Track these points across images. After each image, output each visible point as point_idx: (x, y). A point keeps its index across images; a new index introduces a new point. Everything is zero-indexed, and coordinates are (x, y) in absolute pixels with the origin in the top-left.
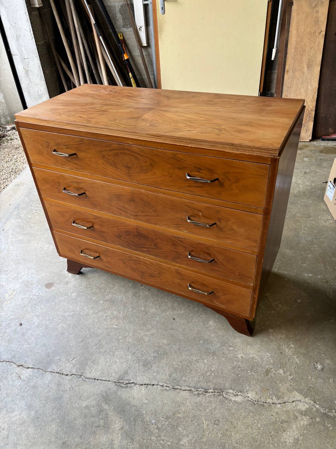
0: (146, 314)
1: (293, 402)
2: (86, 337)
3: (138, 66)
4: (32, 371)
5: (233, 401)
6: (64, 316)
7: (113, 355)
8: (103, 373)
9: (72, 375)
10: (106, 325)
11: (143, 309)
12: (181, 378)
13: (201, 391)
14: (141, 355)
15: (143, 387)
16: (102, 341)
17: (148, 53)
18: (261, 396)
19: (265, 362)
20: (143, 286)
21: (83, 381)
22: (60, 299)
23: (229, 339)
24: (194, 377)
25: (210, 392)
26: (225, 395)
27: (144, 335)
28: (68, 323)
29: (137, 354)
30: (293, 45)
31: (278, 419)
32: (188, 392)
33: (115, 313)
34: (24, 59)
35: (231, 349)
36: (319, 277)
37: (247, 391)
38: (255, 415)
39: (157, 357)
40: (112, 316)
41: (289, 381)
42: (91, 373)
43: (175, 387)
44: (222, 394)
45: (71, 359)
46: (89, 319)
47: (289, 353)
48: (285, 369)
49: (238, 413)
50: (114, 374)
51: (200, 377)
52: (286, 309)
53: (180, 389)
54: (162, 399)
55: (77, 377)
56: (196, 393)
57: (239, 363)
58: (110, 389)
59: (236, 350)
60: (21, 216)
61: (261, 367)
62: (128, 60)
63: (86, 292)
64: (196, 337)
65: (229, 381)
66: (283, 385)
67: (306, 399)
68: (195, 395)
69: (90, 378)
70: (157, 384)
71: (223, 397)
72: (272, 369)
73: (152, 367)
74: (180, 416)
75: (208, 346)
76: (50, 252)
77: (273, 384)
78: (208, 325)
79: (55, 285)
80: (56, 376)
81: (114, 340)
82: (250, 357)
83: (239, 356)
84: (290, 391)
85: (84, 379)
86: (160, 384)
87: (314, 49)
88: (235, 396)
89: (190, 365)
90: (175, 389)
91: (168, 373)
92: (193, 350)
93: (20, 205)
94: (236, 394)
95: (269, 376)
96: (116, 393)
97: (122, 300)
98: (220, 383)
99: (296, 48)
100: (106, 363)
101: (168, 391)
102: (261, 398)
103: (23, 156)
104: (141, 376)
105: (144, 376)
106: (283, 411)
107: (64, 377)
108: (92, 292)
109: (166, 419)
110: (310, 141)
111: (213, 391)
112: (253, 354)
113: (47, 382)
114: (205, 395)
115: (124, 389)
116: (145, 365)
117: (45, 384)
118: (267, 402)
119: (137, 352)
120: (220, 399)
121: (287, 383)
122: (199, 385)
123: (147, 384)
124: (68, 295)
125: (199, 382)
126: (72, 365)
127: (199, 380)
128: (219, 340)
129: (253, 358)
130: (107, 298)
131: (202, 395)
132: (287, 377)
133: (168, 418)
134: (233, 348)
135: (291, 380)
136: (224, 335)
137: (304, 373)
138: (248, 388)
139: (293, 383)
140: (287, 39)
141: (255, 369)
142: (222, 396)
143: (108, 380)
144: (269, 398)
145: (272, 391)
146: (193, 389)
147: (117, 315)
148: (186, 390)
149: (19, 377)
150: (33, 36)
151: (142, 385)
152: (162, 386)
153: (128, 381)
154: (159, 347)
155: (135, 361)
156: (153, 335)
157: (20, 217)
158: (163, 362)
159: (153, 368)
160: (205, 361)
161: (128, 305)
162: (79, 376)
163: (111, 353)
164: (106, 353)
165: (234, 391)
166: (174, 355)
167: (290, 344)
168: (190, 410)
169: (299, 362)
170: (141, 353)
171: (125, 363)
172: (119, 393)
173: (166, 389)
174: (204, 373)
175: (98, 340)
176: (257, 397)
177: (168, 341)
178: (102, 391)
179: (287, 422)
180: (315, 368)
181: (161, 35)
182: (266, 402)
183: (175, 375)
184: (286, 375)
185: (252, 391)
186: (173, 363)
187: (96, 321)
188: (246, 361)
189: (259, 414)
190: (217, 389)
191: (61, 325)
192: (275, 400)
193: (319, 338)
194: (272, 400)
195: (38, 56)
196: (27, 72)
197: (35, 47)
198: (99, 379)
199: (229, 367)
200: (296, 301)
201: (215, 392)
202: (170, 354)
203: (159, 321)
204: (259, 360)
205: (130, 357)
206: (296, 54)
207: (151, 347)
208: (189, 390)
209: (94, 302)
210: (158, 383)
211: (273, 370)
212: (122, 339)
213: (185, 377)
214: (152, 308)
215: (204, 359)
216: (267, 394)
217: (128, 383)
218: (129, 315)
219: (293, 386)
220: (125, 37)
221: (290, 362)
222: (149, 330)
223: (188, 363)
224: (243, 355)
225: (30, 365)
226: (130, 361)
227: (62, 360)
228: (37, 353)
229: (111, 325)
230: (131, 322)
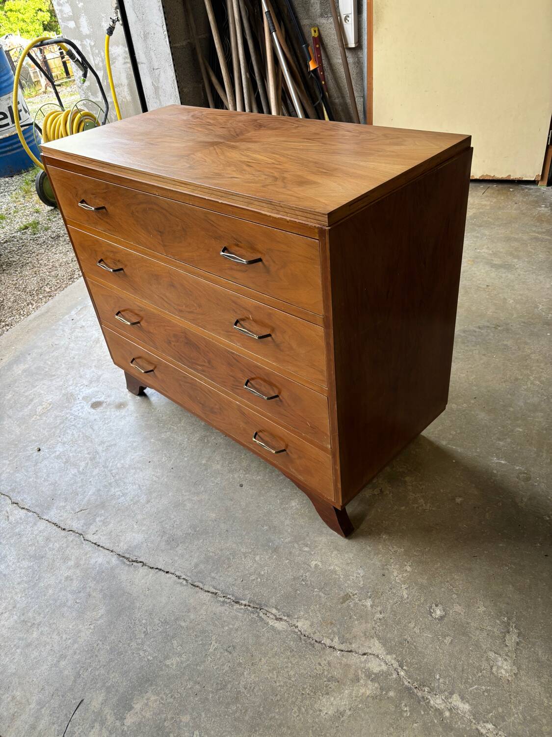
0: (206, 469)
1: (364, 654)
2: (110, 485)
3: (340, 82)
4: (25, 513)
5: (269, 626)
9: (69, 531)
10: (144, 474)
11: (204, 462)
12: (210, 573)
13: (230, 598)
14: (170, 526)
15: (153, 571)
17: (359, 60)
18: (317, 631)
19: (349, 583)
21: (79, 543)
23: (310, 533)
24: (230, 576)
25: (242, 604)
26: (261, 615)
29: (166, 524)
31: (326, 673)
32: (210, 594)
33: (164, 459)
34: (154, 70)
35: (306, 549)
36: (518, 468)
37: (298, 618)
38: (294, 656)
39: (191, 535)
40: (158, 463)
42: (95, 535)
43: (195, 584)
44: (258, 611)
45: (78, 510)
49: (269, 645)
50: (121, 544)
51: (237, 579)
52: (428, 508)
53: (201, 589)
54: (171, 594)
55: (74, 535)
56: (222, 599)
57: (307, 574)
58: (107, 563)
61: (340, 588)
62: (315, 71)
63: (139, 422)
64: (260, 519)
65: (278, 595)
66: (360, 624)
67: (389, 657)
68: (218, 601)
69: (90, 541)
70: (173, 572)
71: (258, 616)
72: (356, 596)
73: (177, 546)
74: (183, 624)
77: (346, 618)
78: (287, 506)
79: (104, 405)
80: (50, 527)
82: (330, 568)
83: (313, 563)
84: (367, 636)
85: (83, 540)
86: (178, 573)
88: (277, 619)
89: (231, 557)
90: (194, 586)
91: (195, 560)
92: (246, 537)
94: (280, 617)
95: (345, 605)
96: (113, 569)
97: (181, 443)
98: (262, 595)
101: (184, 586)
104: (157, 555)
105: (161, 556)
106: (341, 663)
107: (59, 532)
108: (147, 425)
109: (162, 623)
111: (247, 604)
112: (336, 565)
113: (36, 532)
114: (233, 606)
115: (126, 568)
116: (168, 542)
117: (33, 534)
118: (323, 642)
119: (168, 521)
120: (252, 618)
121: (369, 623)
122: (231, 589)
123: (159, 569)
125: (233, 585)
126: (76, 517)
127: (234, 583)
128: (293, 532)
129: (334, 572)
130: (163, 436)
131: (228, 605)
132: (373, 614)
133: (166, 622)
134: (309, 549)
135: (378, 620)
136: (305, 525)
137: (406, 615)
138: (302, 613)
139: (378, 626)
142: (257, 614)
143: (111, 550)
144: (328, 637)
145: (338, 629)
146: (219, 593)
147: (164, 463)
148: (209, 592)
149: (8, 517)
150: (166, 33)
151: (153, 568)
152: (179, 577)
153: (136, 558)
154: (201, 521)
155: (159, 533)
156: (200, 501)
158: (196, 543)
159: (177, 549)
160: (257, 558)
161: (186, 452)
162: (77, 535)
163: (133, 514)
164: (126, 513)
165: (279, 613)
166: (216, 538)
167: (406, 565)
168: (201, 620)
170: (172, 524)
171: (144, 533)
172: (117, 571)
173: (181, 583)
174: (246, 574)
176: (310, 631)
177: (218, 515)
178: (97, 562)
179: (338, 682)
180: (430, 612)
181: (377, 28)
182: (320, 642)
183: (203, 567)
184: (374, 611)
185: (307, 620)
186: (209, 549)
187: (134, 465)
189: (300, 657)
190: (254, 602)
192: (336, 643)
193: (462, 568)
194: (331, 642)
195: (173, 65)
197: (168, 50)
198: (101, 545)
199: (289, 576)
200: (454, 499)
201: (249, 606)
202: (211, 535)
203: (219, 484)
204: (342, 577)
205: (154, 526)
207: (189, 519)
208: (213, 593)
210: (175, 572)
211: (356, 598)
213: (217, 573)
214: (218, 464)
215: (258, 555)
216: (328, 631)
217: (135, 561)
218: (181, 467)
219: (376, 630)
220: (322, 32)
221: (390, 592)
222: (198, 494)
223: (230, 554)
224: (319, 564)
225: (26, 505)
226: (151, 531)
227: (67, 508)
228: (41, 492)
229: (151, 475)
230: (180, 477)
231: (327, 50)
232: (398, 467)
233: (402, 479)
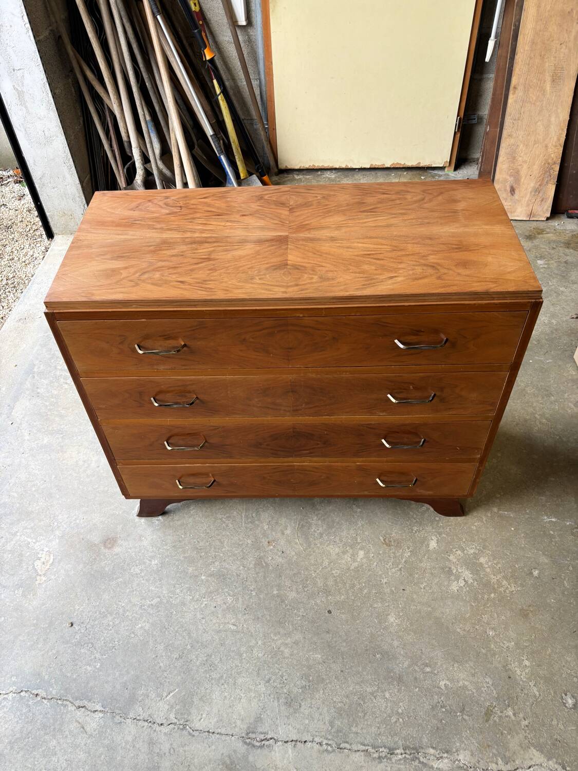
1: (530, 767)
2: (185, 649)
3: (229, 62)
4: (102, 717)
5: (435, 769)
6: (143, 607)
7: (234, 684)
8: (221, 720)
9: (169, 725)
10: (217, 625)
11: (275, 592)
12: (350, 728)
13: (384, 751)
14: (280, 684)
15: (289, 745)
16: (213, 657)
17: (249, 38)
18: (479, 759)
19: (484, 696)
20: (272, 545)
21: (190, 737)
22: (132, 571)
23: (423, 650)
24: (371, 726)
25: (397, 754)
26: (422, 759)
27: (282, 643)
28: (151, 621)
29: (274, 682)
30: (527, 37)
32: (362, 754)
33: (230, 600)
34: (14, 70)
35: (428, 669)
36: (568, 524)
37: (457, 751)
39: (307, 687)
40: (225, 606)
41: (523, 729)
42: (202, 720)
43: (341, 746)
44: (417, 756)
45: (165, 694)
46: (187, 612)
47: (522, 677)
48: (516, 707)
50: (239, 723)
51: (380, 726)
52: (513, 589)
53: (350, 750)
55: (178, 728)
56: (376, 755)
57: (442, 698)
58: (235, 751)
59: (436, 672)
60: (39, 391)
61: (479, 704)
62: (212, 61)
63: (174, 556)
64: (368, 648)
65: (427, 732)
66: (513, 737)
67: (550, 762)
68: (374, 759)
69: (201, 730)
70: (311, 740)
71: (420, 762)
72: (496, 709)
73: (300, 707)
75: (390, 666)
76: (102, 472)
77: (498, 736)
78: (386, 624)
79: (119, 542)
80: (144, 727)
81: (232, 654)
82: (459, 685)
83: (442, 684)
84: (525, 748)
85: (192, 732)
86: (317, 740)
87: (566, 46)
88: (438, 759)
89: (362, 703)
90: (341, 749)
91: (327, 718)
92: (365, 673)
93: (35, 365)
94: (440, 756)
95: (491, 722)
96: (245, 757)
97: (238, 573)
98: (412, 737)
99: (533, 43)
100: (224, 700)
101: (331, 752)
102: (479, 761)
103: (22, 246)
104: (285, 724)
105: (289, 725)
107: (157, 729)
108: (185, 557)
110: (548, 219)
111: (403, 752)
112: (463, 679)
113: (130, 738)
115: (259, 750)
116: (288, 704)
117: (127, 742)
118: (489, 769)
119: (274, 677)
120: (415, 766)
121: (519, 734)
122: (380, 741)
123: (294, 741)
124: (144, 563)
125: (379, 734)
126: (168, 705)
127: (378, 732)
128: (406, 653)
129: (464, 688)
130: (212, 569)
131: (385, 760)
132: (519, 723)
134: (431, 669)
135: (526, 728)
136: (414, 642)
137: (546, 714)
138: (458, 744)
139: (529, 734)
140: (517, 23)
141: (468, 710)
142: (417, 761)
143: (231, 734)
144: (492, 762)
145: (497, 750)
146: (370, 749)
147: (233, 605)
148: (358, 751)
149: (83, 728)
150: (28, 25)
151: (287, 741)
152: (321, 744)
153: (263, 735)
154: (309, 667)
155: (272, 696)
156: (296, 643)
157: (38, 393)
158: (317, 696)
159: (302, 710)
160: (387, 695)
161: (249, 583)
162: (181, 727)
163: (231, 680)
164: (223, 681)
165: (437, 751)
166: (334, 683)
167: (523, 660)
169: (537, 694)
170: (281, 680)
171: (256, 700)
172: (251, 758)
173: (327, 750)
174: (386, 717)
175: (205, 655)
176: (474, 761)
177: (324, 655)
178: (223, 754)
180: (564, 703)
183: (339, 724)
184: (518, 719)
185: (465, 750)
186: (335, 699)
187: (199, 616)
188: (454, 693)
190: (409, 748)
191: (140, 625)
192: (501, 765)
193: (570, 647)
194: (496, 765)
195: (41, 65)
196: (20, 94)
197: (34, 48)
198: (216, 731)
199: (427, 707)
200: (531, 573)
201: (406, 753)
202: (328, 681)
203: (305, 616)
204: (474, 691)
205: (262, 688)
206: (532, 55)
207: (296, 668)
208: (364, 751)
209: (191, 577)
210: (313, 739)
211: (498, 710)
212: (246, 652)
213: (356, 726)
214: (292, 591)
215: (385, 691)
216: (489, 755)
217: (264, 740)
218: (254, 605)
219: (529, 738)
220: (203, 5)
221: (523, 694)
222: (289, 634)
223: (358, 698)
224: (448, 683)
225: (97, 706)
226: (263, 695)
227: (150, 695)
228: (106, 683)
229: (225, 623)
230: (258, 618)
231: (211, 26)
232: (468, 549)
233: (477, 561)
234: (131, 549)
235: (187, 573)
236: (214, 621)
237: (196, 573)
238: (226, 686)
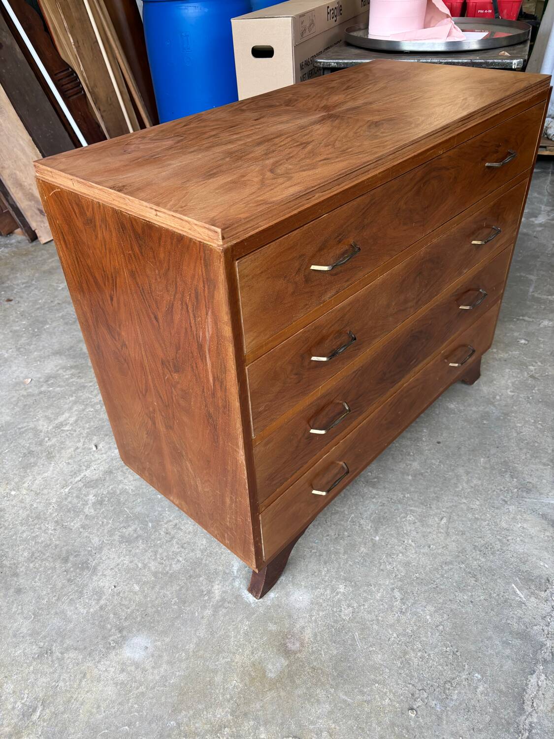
2: (465, 570)
6: (403, 611)
7: (508, 530)
10: (440, 535)
11: (410, 477)
14: (508, 493)
16: (476, 544)
19: (520, 376)
22: (347, 618)
28: (424, 603)
33: (410, 518)
39: (512, 474)
40: (418, 524)
41: (544, 366)
45: (518, 599)
46: (418, 561)
47: (505, 355)
48: (528, 364)
57: (522, 396)
59: (500, 394)
61: (526, 380)
63: (340, 565)
64: (477, 426)
75: (494, 417)
81: (475, 526)
82: (511, 385)
83: (510, 393)
92: (500, 434)
95: (539, 378)
100: (525, 542)
108: (345, 553)
112: (506, 382)
116: (528, 491)
124: (339, 601)
126: (530, 597)
129: (513, 383)
132: (540, 366)
134: (498, 396)
135: (543, 364)
137: (532, 353)
141: (530, 386)
155: (521, 501)
158: (521, 469)
159: (533, 482)
161: (395, 497)
167: (493, 351)
169: (518, 353)
175: (474, 551)
180: (525, 344)
183: (545, 460)
184: (537, 365)
186: (523, 458)
187: (426, 550)
188: (517, 390)
191: (428, 617)
199: (529, 406)
202: (507, 459)
203: (440, 461)
204: (516, 379)
209: (374, 551)
211: (531, 373)
212: (473, 514)
215: (515, 425)
218: (422, 498)
223: (522, 443)
224: (509, 390)
225: (532, 681)
226: (520, 509)
227: (519, 615)
228: (501, 667)
229: (439, 527)
230: (437, 497)
234: (311, 616)
235: (367, 554)
236: (435, 536)
237: (370, 544)
238: (509, 538)
